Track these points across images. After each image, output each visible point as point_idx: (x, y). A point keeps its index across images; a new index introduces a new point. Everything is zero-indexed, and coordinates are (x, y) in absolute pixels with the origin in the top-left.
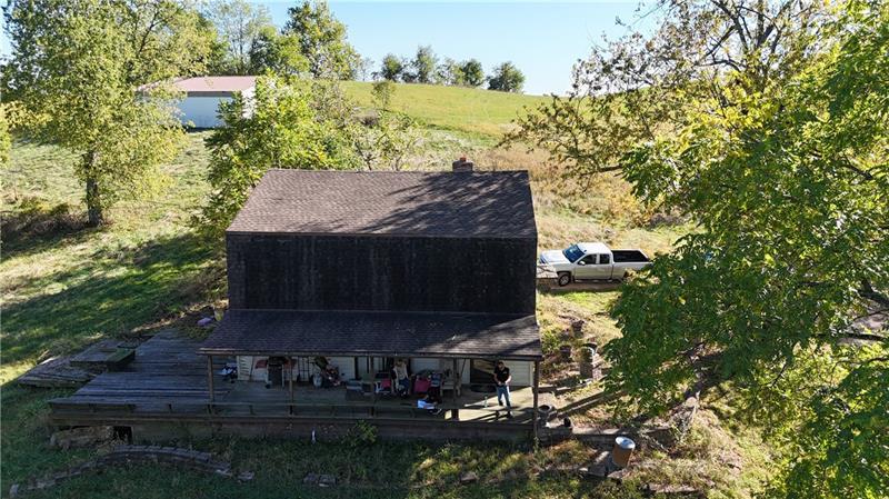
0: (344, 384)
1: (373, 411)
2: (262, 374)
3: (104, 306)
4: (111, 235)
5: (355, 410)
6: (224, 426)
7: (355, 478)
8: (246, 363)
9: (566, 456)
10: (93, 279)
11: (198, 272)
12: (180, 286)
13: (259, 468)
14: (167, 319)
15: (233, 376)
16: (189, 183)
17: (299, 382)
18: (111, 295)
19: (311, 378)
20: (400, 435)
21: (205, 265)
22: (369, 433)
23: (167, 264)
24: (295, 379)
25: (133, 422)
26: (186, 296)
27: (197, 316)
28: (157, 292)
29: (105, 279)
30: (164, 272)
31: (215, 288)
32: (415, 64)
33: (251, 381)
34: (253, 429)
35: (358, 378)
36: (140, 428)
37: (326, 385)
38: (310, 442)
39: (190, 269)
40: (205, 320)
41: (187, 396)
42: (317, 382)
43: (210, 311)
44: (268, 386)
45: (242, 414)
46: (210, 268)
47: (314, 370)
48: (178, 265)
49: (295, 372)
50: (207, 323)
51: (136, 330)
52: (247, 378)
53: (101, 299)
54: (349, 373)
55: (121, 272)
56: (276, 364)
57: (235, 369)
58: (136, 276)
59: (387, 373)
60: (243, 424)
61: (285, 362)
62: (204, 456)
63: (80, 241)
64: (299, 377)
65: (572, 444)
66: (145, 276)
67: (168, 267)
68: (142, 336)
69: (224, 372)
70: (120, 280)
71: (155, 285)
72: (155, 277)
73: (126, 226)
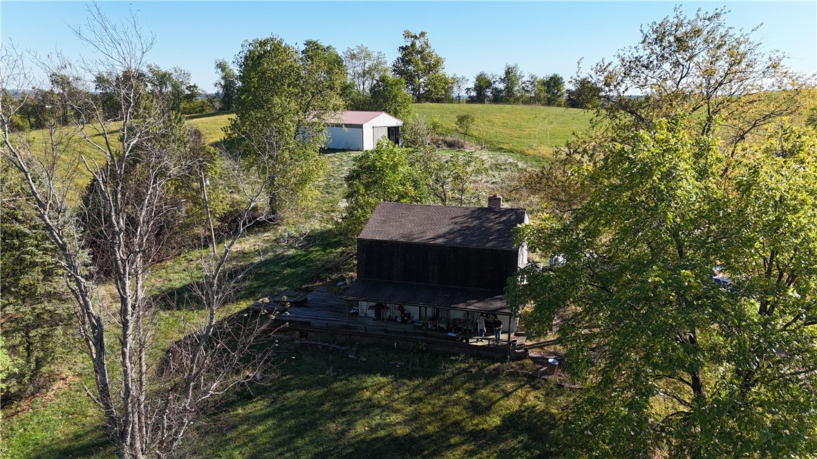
0: (413, 322)
1: (425, 335)
2: (371, 313)
3: (285, 272)
4: (283, 228)
5: (417, 334)
6: (353, 337)
7: (414, 365)
8: (364, 306)
9: (523, 367)
10: (277, 256)
11: (335, 254)
12: (326, 263)
13: (369, 356)
14: (320, 282)
15: (357, 314)
16: (327, 192)
17: (390, 319)
18: (289, 266)
19: (396, 317)
20: (439, 349)
21: (339, 250)
22: (423, 346)
23: (317, 248)
24: (388, 317)
25: (309, 331)
26: (330, 269)
27: (336, 281)
28: (314, 266)
29: (284, 256)
30: (316, 253)
31: (345, 265)
32: (503, 80)
33: (365, 316)
34: (366, 339)
35: (420, 319)
36: (313, 334)
37: (404, 321)
38: (394, 348)
39: (331, 252)
40: (341, 283)
41: (334, 321)
42: (399, 320)
43: (343, 279)
44: (374, 320)
45: (361, 331)
46: (343, 252)
47: (398, 313)
48: (324, 250)
49: (388, 313)
50: (342, 285)
51: (304, 286)
52: (364, 315)
53: (284, 267)
54: (416, 317)
55: (291, 252)
56: (379, 308)
57: (358, 310)
58: (300, 255)
59: (435, 318)
60: (361, 336)
61: (383, 308)
62: (343, 348)
63: (265, 231)
64: (390, 316)
65: (528, 361)
66: (305, 256)
67: (318, 251)
68: (307, 290)
69: (352, 311)
70: (293, 257)
71: (312, 261)
72: (311, 256)
73: (291, 222)
